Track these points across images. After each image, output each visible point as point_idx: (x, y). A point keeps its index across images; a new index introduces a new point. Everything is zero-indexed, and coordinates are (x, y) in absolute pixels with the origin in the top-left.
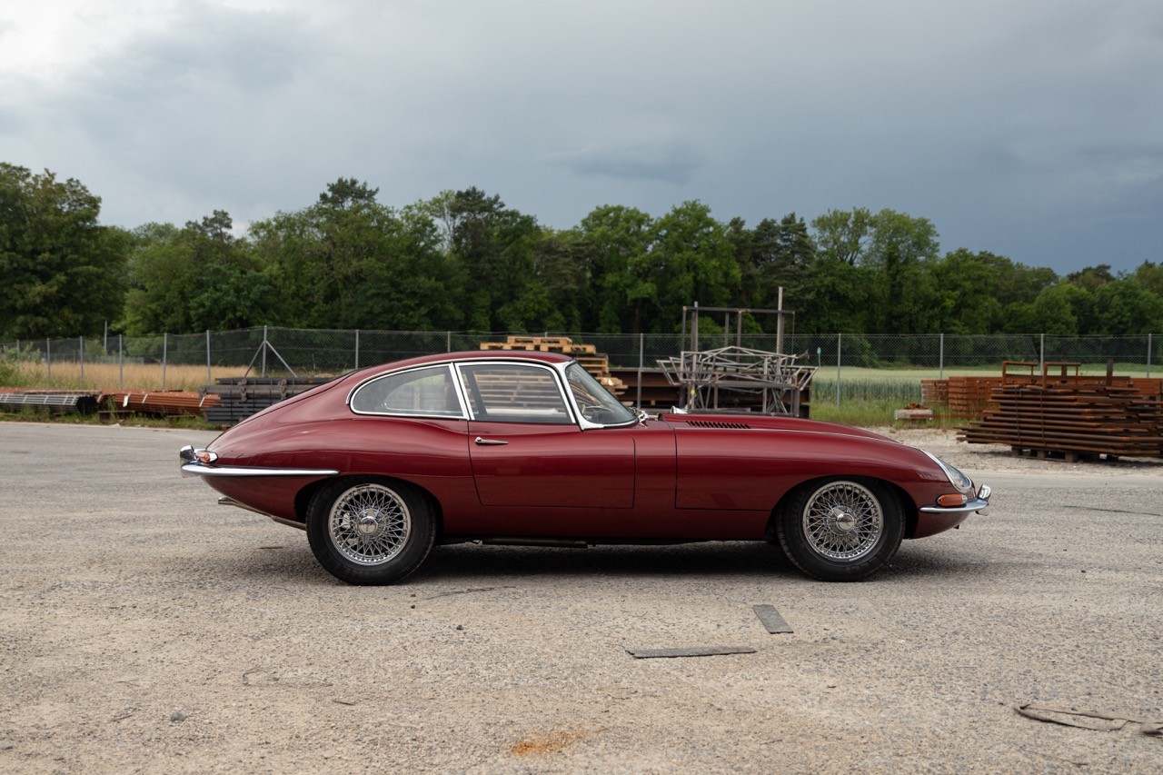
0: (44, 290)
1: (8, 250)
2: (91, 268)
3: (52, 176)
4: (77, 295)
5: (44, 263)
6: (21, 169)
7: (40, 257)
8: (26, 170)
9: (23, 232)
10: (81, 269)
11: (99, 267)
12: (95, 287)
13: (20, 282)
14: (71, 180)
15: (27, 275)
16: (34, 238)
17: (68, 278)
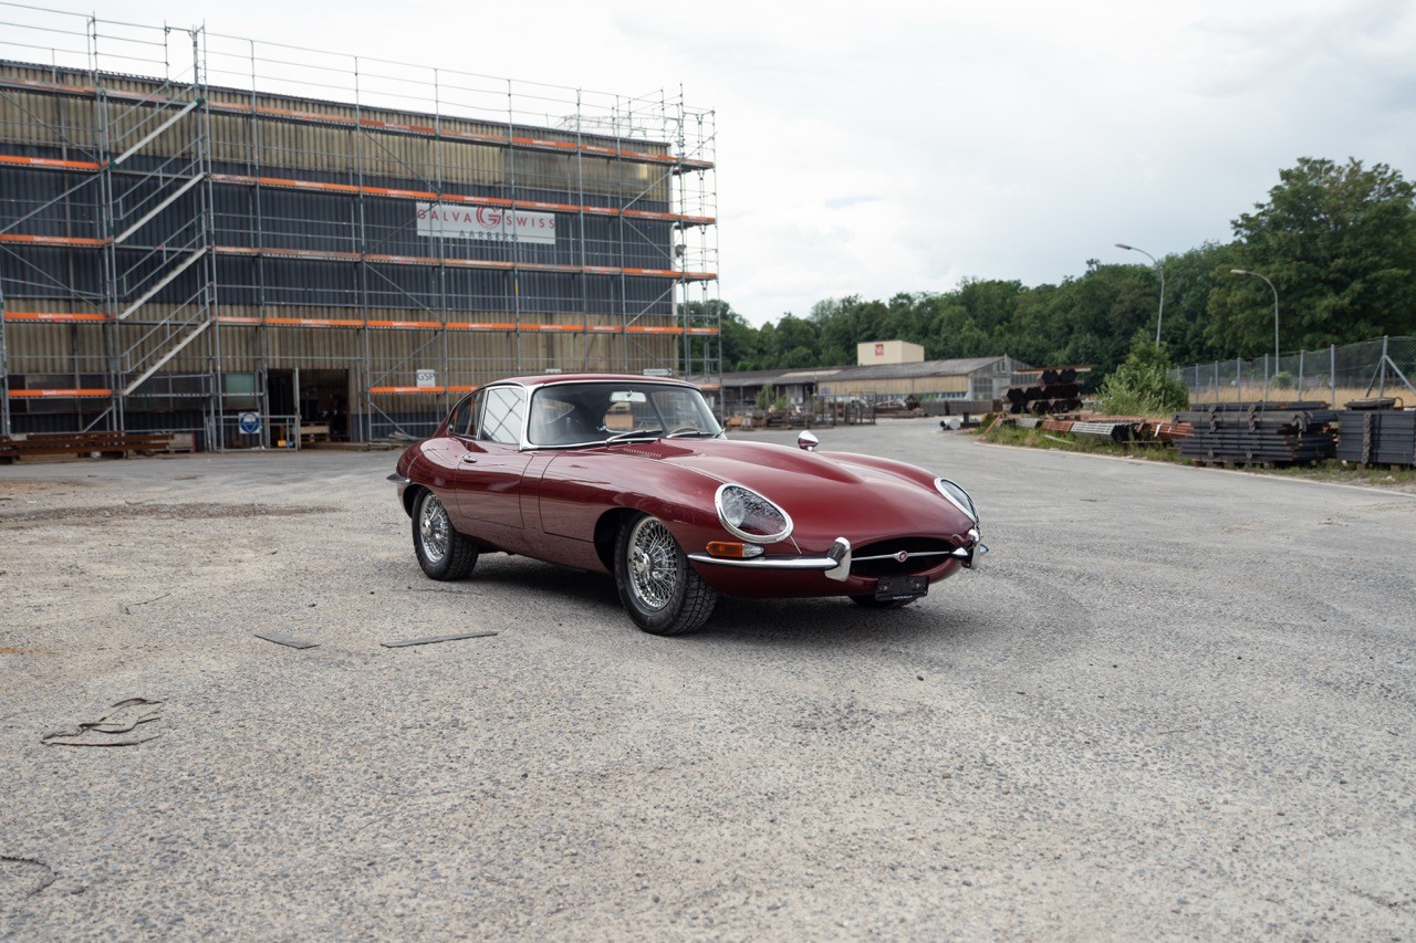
0: (1334, 303)
1: (1298, 260)
2: (1394, 270)
3: (1358, 164)
4: (1377, 305)
5: (1339, 271)
6: (1323, 162)
7: (1333, 264)
8: (1330, 161)
9: (1316, 236)
10: (1381, 273)
11: (1405, 269)
12: (1400, 293)
13: (1310, 295)
14: (1379, 165)
15: (1319, 286)
16: (1328, 243)
17: (1366, 286)
